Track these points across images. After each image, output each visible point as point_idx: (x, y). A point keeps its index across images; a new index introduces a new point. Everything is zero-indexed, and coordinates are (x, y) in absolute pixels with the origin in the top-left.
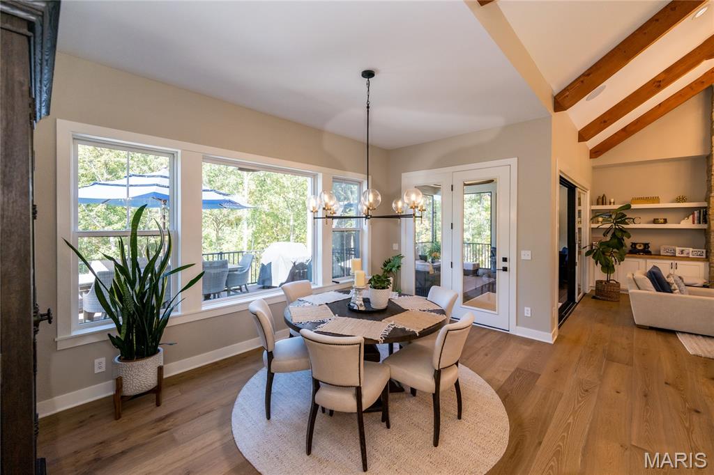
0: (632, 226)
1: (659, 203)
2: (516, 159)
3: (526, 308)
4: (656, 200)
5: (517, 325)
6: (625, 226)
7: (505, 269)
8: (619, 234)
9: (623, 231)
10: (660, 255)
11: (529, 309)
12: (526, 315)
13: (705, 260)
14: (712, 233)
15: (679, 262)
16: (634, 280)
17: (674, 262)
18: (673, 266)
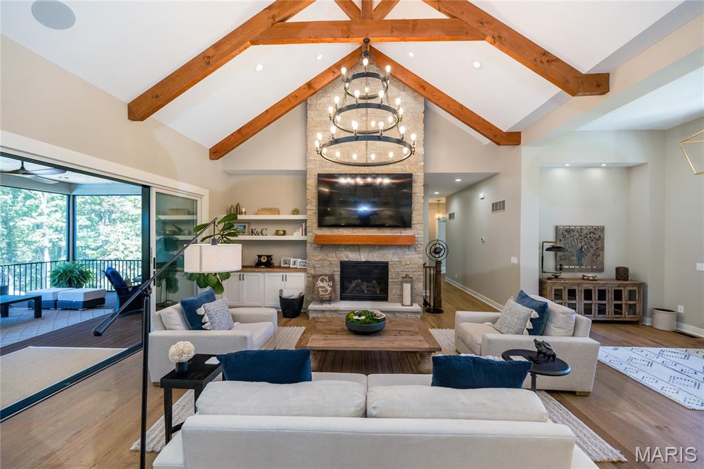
1: (279, 214)
13: (304, 270)
14: (308, 245)
15: (288, 274)
16: (160, 316)
17: (284, 274)
18: (284, 279)
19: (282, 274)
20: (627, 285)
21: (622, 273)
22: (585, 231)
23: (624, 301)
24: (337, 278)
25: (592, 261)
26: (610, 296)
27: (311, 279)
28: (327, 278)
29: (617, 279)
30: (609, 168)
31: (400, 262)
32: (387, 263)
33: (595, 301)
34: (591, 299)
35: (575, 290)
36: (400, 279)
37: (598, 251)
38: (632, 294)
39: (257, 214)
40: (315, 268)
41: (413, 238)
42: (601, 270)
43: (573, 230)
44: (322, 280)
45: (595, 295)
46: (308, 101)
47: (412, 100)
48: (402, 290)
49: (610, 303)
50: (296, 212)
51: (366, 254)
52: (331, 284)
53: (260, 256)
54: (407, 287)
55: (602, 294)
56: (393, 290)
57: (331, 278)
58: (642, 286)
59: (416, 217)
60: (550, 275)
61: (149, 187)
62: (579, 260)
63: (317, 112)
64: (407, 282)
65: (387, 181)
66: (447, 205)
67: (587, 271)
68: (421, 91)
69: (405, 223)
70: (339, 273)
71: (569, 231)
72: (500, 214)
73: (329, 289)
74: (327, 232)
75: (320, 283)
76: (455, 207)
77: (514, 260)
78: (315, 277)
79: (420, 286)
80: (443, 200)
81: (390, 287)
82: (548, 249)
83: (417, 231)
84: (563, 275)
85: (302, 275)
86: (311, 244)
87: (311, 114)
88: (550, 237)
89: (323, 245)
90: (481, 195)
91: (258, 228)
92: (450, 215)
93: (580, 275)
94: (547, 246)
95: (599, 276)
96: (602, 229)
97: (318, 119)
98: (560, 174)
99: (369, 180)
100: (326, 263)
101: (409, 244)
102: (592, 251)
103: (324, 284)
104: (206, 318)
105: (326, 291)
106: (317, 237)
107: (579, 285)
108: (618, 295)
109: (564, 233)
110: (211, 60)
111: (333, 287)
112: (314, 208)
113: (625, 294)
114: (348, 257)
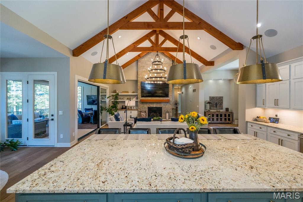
0: (119, 100)
1: (128, 93)
2: (57, 72)
3: (61, 135)
4: (128, 92)
5: (58, 143)
6: (117, 100)
7: (52, 120)
8: (115, 103)
9: (117, 102)
10: (132, 109)
11: (62, 135)
12: (61, 138)
13: (137, 110)
14: (138, 102)
15: (132, 111)
16: (110, 118)
17: (131, 111)
18: (131, 113)
19: (130, 111)
20: (228, 113)
21: (227, 109)
22: (218, 98)
23: (227, 117)
24: (147, 112)
25: (220, 106)
26: (223, 116)
27: (139, 112)
28: (144, 112)
29: (226, 111)
30: (224, 80)
31: (165, 107)
32: (162, 107)
33: (219, 117)
34: (218, 117)
35: (214, 114)
36: (165, 112)
37: (221, 104)
38: (229, 115)
39: (122, 93)
40: (140, 109)
41: (169, 100)
42: (222, 109)
43: (214, 98)
44: (143, 113)
45: (219, 116)
46: (138, 60)
47: (169, 60)
48: (166, 115)
49: (223, 118)
50: (133, 92)
51: (155, 105)
52: (145, 114)
53: (123, 106)
54: (167, 114)
55: (221, 116)
56: (163, 115)
57: (145, 112)
58: (232, 113)
59: (170, 94)
60: (207, 110)
61: (99, 87)
62: (216, 106)
63: (141, 63)
64: (167, 113)
65: (161, 82)
66: (181, 89)
67: (218, 109)
68: (171, 58)
69: (167, 95)
70: (147, 111)
71: (213, 98)
72: (195, 93)
73: (145, 115)
74: (144, 98)
75: (142, 113)
76: (183, 90)
77: (198, 107)
78: (141, 112)
79: (171, 114)
80: (180, 87)
81: (162, 114)
82: (207, 103)
83: (170, 98)
84: (211, 110)
85: (136, 111)
86: (139, 102)
87: (139, 63)
88: (208, 100)
89: (143, 102)
90: (190, 87)
91: (122, 97)
92: (182, 92)
93: (216, 110)
94: (207, 102)
95: (221, 110)
96: (222, 97)
97: (141, 65)
98: (211, 81)
99: (156, 82)
100: (144, 108)
101: (168, 102)
102: (220, 103)
103: (143, 114)
104: (120, 119)
105: (144, 116)
106: (141, 100)
107: (215, 113)
108: (225, 116)
109: (212, 98)
110: (119, 56)
111: (146, 114)
112: (140, 91)
113: (227, 115)
114: (150, 106)
